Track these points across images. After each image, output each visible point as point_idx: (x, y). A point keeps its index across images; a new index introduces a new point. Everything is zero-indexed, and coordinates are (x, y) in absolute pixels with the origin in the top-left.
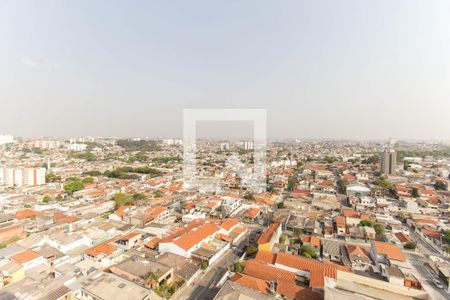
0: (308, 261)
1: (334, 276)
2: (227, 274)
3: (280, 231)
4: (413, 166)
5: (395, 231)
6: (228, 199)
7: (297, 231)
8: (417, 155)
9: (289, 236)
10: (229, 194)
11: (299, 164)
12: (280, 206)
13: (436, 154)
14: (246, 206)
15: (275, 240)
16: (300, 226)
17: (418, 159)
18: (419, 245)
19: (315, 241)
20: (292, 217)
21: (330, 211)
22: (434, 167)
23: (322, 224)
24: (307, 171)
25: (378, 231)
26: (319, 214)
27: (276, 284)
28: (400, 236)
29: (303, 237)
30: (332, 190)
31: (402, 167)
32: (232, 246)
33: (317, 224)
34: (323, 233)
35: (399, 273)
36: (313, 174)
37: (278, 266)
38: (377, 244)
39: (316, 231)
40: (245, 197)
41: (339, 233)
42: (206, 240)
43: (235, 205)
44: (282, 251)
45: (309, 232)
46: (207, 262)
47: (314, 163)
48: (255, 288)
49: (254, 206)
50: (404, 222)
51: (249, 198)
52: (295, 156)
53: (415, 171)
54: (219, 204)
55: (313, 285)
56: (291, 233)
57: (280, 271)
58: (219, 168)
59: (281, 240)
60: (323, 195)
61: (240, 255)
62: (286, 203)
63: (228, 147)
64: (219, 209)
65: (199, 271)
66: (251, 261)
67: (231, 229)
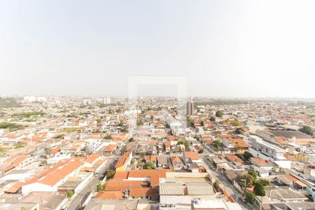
0: (149, 171)
1: (164, 176)
2: (91, 195)
3: (131, 156)
4: (201, 110)
5: (194, 145)
6: (91, 141)
7: (142, 155)
8: (203, 104)
9: (137, 159)
10: (92, 137)
11: (143, 112)
12: (131, 140)
13: (211, 104)
14: (106, 144)
15: (128, 162)
16: (144, 151)
17: (203, 107)
18: (205, 150)
19: (153, 158)
20: (139, 146)
21: (162, 139)
22: (210, 110)
23: (157, 147)
24: (148, 116)
25: (186, 146)
26: (156, 141)
27: (129, 191)
28: (196, 147)
29: (146, 157)
30: (163, 126)
31: (196, 111)
32: (95, 174)
33: (155, 148)
34: (158, 153)
35: (196, 166)
36: (152, 118)
37: (130, 179)
38: (186, 153)
39: (153, 152)
40: (106, 138)
41: (167, 151)
42: (72, 175)
43: (96, 144)
44: (133, 169)
45: (149, 154)
46: (73, 191)
47: (152, 111)
48: (114, 197)
49: (112, 143)
50: (198, 139)
51: (108, 138)
52: (140, 107)
53: (202, 112)
54: (83, 146)
55: (153, 185)
56: (138, 157)
57: (132, 182)
58: (82, 119)
59: (132, 162)
60: (158, 130)
61: (102, 179)
62: (135, 138)
63: (90, 103)
64: (84, 150)
65: (66, 199)
66: (111, 180)
67: (94, 162)
